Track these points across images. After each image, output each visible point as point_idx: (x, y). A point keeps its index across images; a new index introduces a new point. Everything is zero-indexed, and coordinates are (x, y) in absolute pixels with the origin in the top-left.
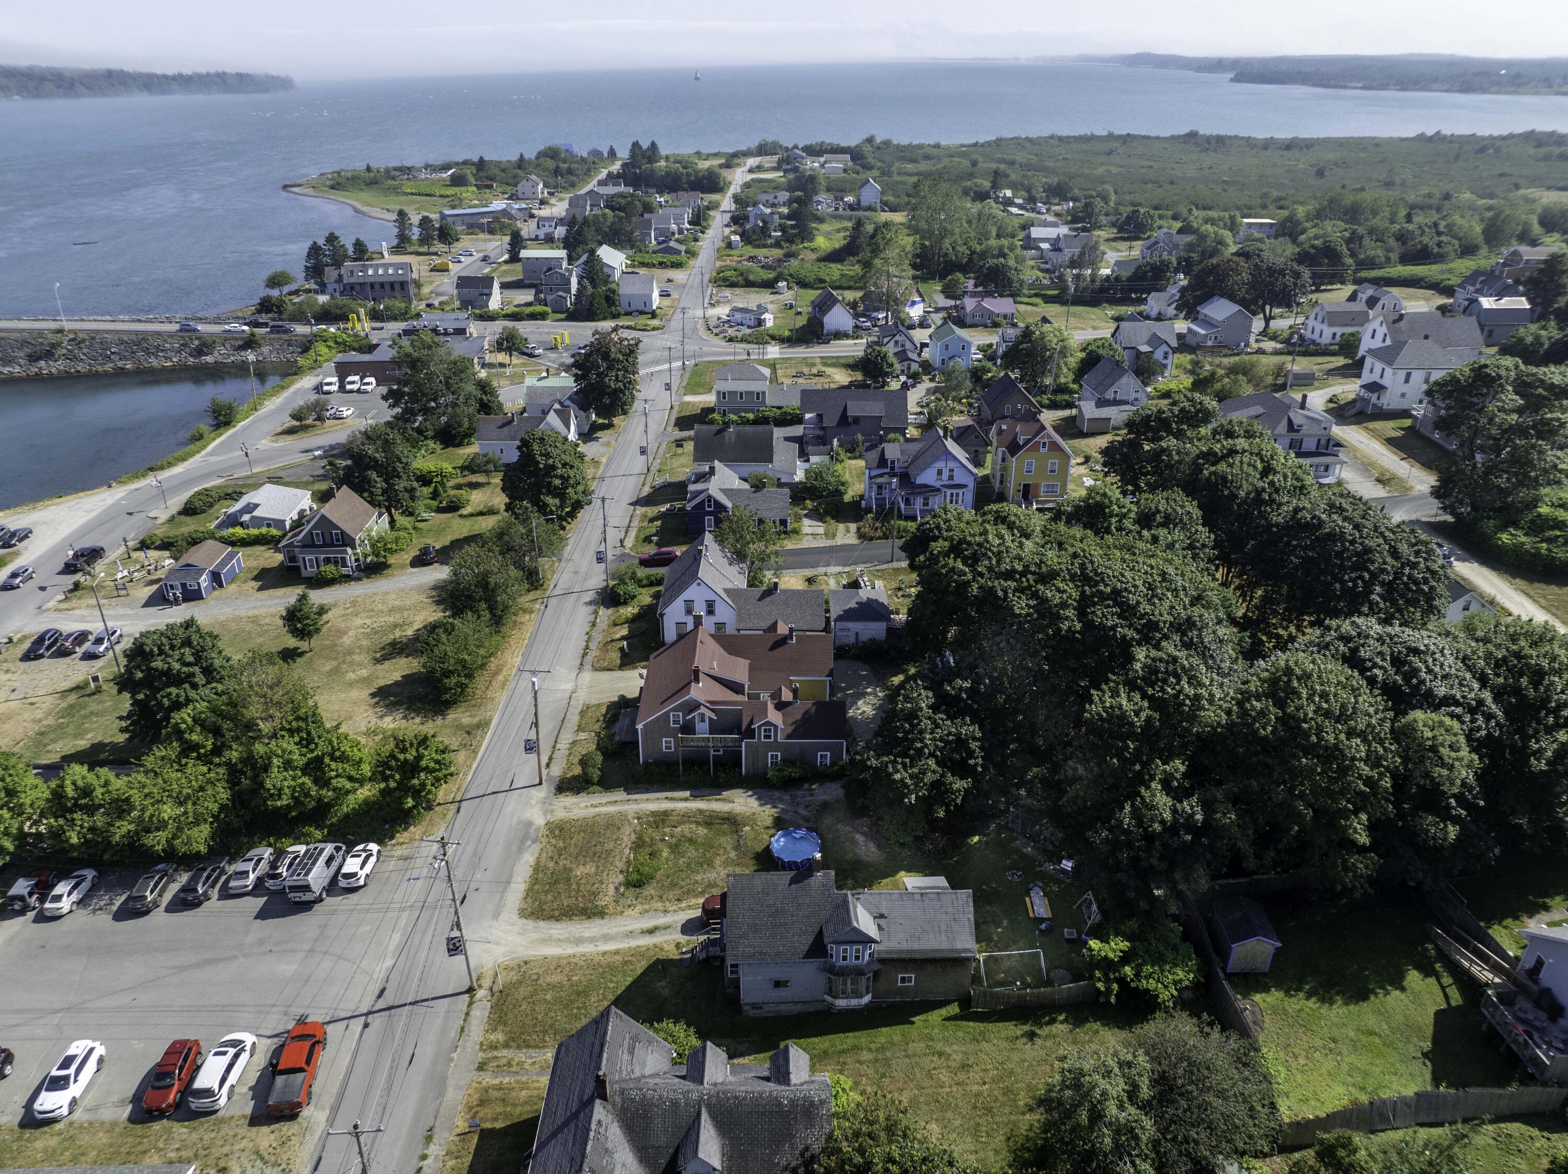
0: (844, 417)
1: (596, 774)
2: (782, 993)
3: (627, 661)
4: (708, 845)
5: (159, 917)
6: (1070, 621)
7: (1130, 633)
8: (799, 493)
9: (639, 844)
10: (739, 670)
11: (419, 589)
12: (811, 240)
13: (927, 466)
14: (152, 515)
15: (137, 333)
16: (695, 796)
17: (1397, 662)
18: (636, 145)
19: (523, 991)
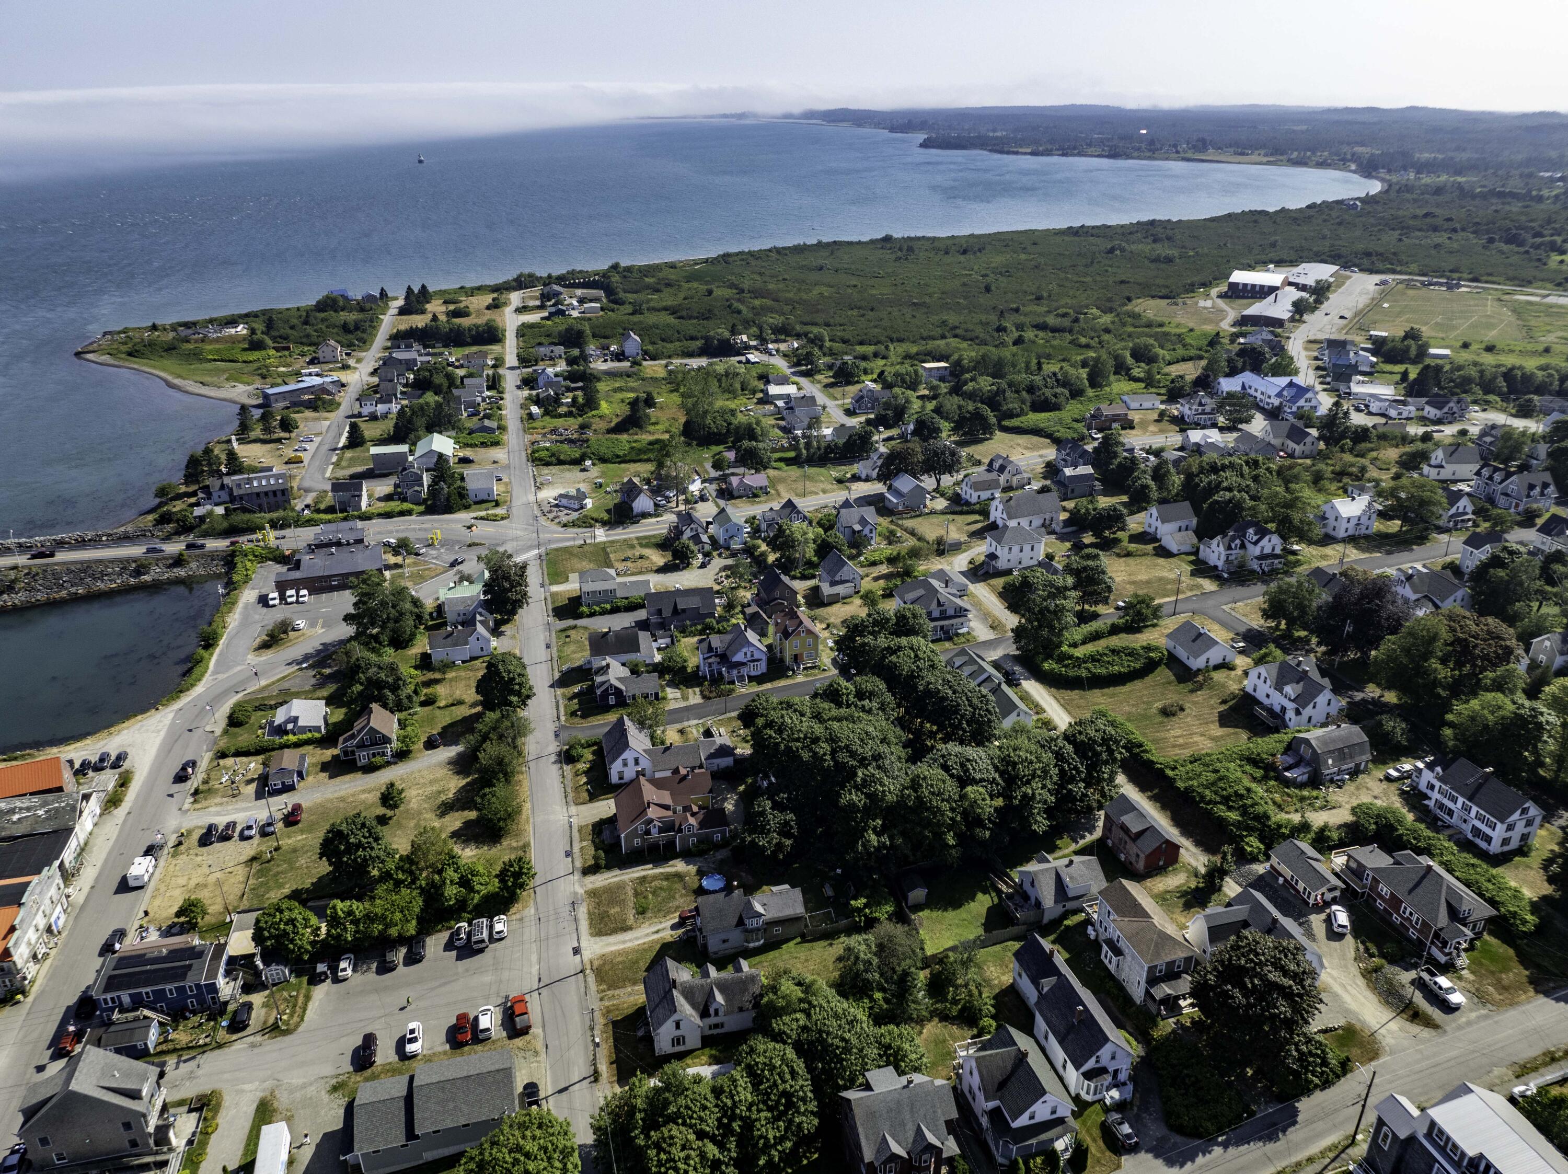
0: (676, 611)
1: (603, 863)
2: (726, 945)
3: (593, 797)
4: (670, 889)
5: (401, 969)
6: (829, 762)
7: (855, 763)
8: (660, 669)
9: (636, 894)
10: (666, 798)
11: (440, 765)
12: (597, 408)
13: (738, 651)
14: (208, 729)
15: (82, 562)
16: (656, 866)
17: (962, 765)
18: (410, 290)
19: (607, 967)
